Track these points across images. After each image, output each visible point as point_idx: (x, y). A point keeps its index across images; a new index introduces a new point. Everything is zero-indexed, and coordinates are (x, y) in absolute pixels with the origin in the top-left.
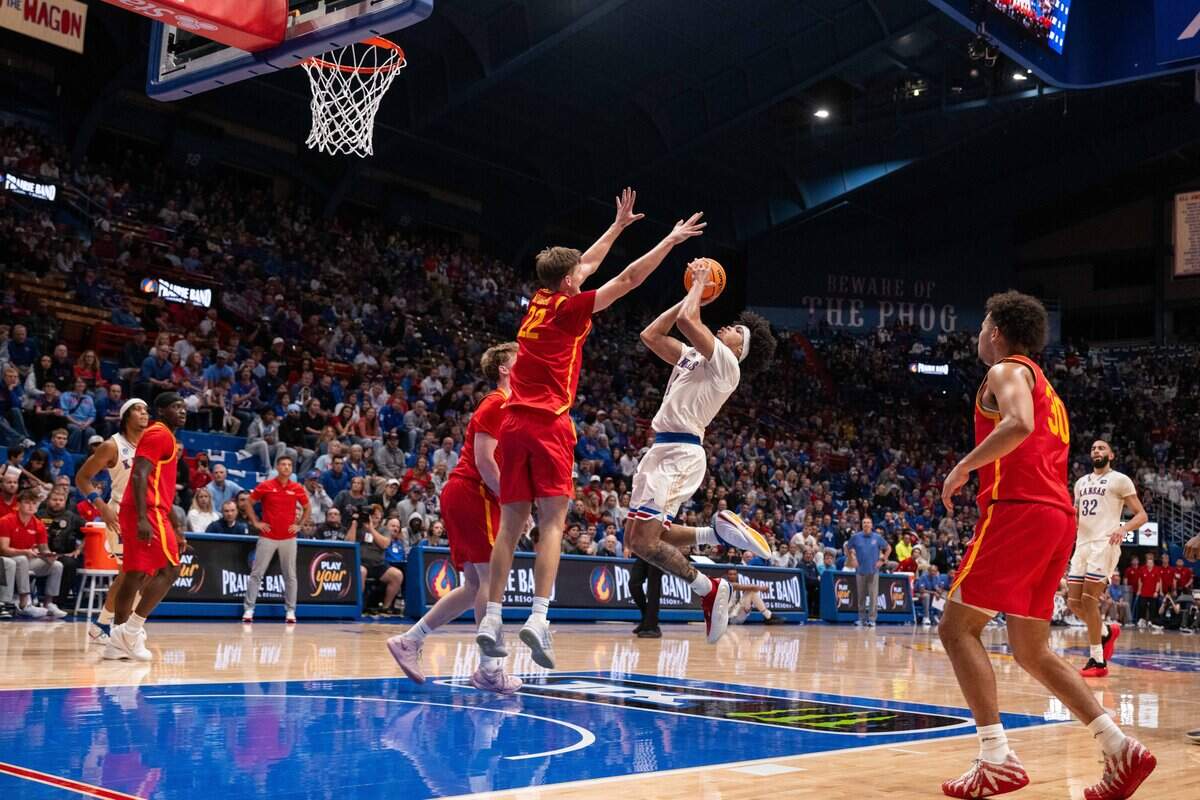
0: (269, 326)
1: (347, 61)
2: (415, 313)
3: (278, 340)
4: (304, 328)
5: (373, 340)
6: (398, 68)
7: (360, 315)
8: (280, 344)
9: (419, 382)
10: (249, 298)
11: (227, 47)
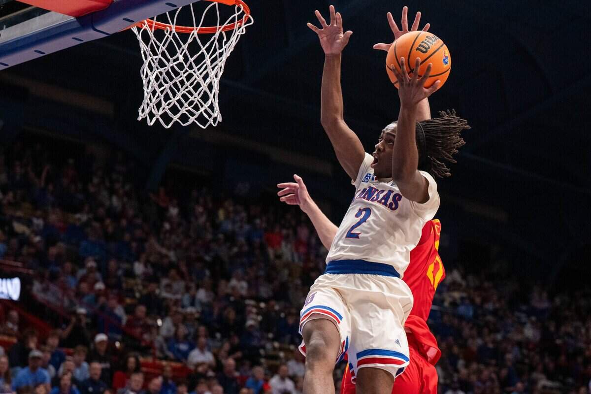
0: (84, 321)
1: (184, 18)
2: (258, 299)
3: (101, 337)
4: (128, 321)
5: (211, 335)
6: (243, 27)
7: (192, 304)
8: (102, 342)
9: (266, 381)
10: (64, 289)
11: (47, 11)
